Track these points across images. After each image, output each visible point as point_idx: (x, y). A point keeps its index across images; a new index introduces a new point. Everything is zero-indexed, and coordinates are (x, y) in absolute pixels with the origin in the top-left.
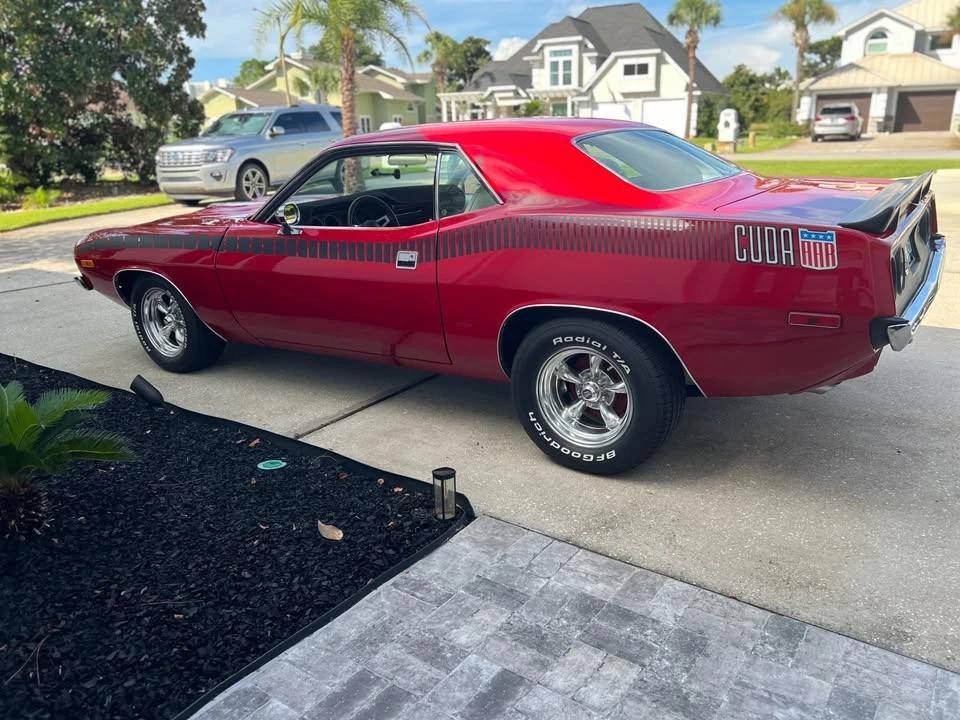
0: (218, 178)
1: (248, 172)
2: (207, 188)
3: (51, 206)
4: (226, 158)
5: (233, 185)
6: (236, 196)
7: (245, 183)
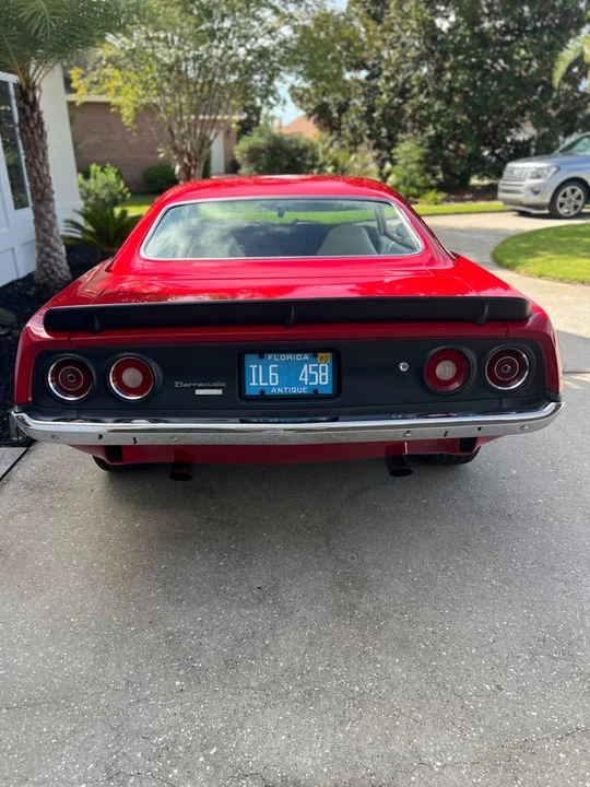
0: (536, 193)
1: (568, 189)
2: (525, 202)
3: (436, 204)
4: (549, 175)
5: (547, 200)
6: (549, 209)
7: (560, 199)
